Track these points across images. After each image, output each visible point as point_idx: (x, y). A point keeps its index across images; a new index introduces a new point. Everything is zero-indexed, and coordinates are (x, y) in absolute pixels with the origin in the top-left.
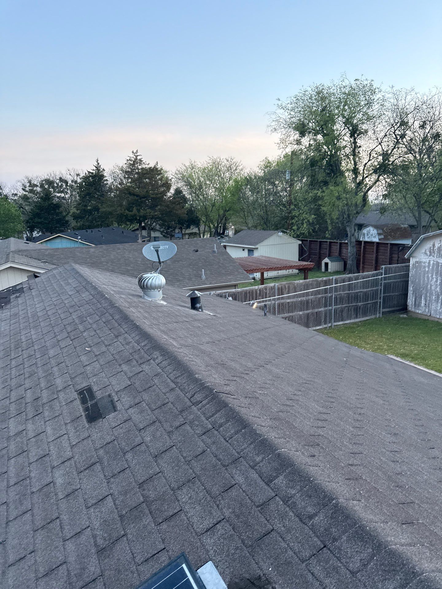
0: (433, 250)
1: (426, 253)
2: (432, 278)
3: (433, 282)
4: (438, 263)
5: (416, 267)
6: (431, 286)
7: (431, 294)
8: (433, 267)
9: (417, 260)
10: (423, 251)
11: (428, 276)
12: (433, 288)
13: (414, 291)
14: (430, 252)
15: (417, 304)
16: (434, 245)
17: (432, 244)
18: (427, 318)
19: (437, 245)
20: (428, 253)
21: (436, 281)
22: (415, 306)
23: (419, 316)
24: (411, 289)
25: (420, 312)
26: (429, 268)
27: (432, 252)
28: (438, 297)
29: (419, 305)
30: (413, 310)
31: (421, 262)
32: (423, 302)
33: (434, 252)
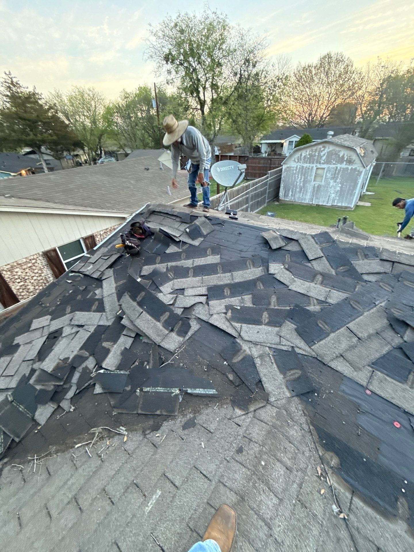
0: (300, 158)
1: (295, 161)
2: (298, 177)
3: (298, 181)
4: (303, 167)
5: (287, 171)
6: (297, 182)
7: (296, 188)
8: (299, 170)
9: (288, 166)
10: (293, 159)
11: (295, 177)
12: (298, 184)
13: (284, 187)
14: (298, 160)
15: (286, 195)
16: (301, 155)
17: (300, 154)
18: (292, 203)
19: (303, 155)
20: (296, 160)
21: (301, 179)
22: (285, 196)
23: (287, 203)
24: (282, 185)
25: (288, 200)
26: (296, 170)
27: (299, 159)
28: (301, 190)
29: (288, 196)
30: (283, 199)
31: (290, 167)
32: (290, 193)
33: (301, 160)
